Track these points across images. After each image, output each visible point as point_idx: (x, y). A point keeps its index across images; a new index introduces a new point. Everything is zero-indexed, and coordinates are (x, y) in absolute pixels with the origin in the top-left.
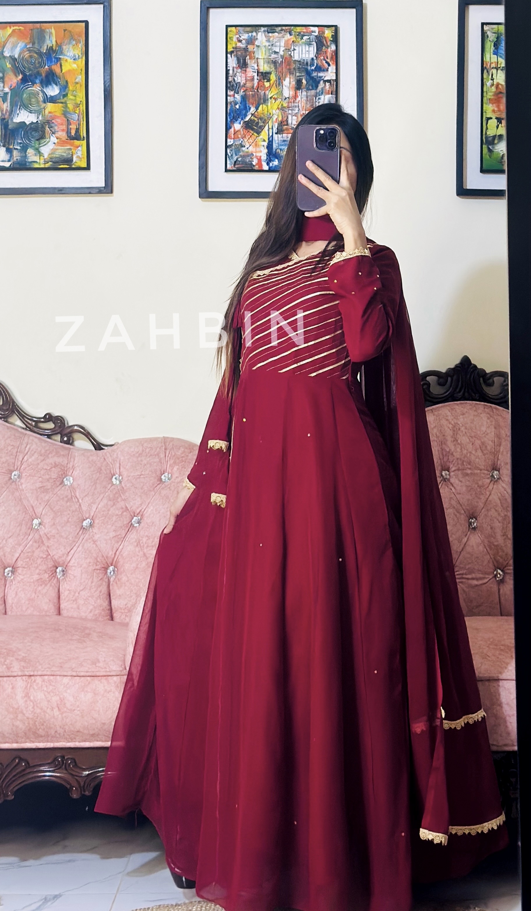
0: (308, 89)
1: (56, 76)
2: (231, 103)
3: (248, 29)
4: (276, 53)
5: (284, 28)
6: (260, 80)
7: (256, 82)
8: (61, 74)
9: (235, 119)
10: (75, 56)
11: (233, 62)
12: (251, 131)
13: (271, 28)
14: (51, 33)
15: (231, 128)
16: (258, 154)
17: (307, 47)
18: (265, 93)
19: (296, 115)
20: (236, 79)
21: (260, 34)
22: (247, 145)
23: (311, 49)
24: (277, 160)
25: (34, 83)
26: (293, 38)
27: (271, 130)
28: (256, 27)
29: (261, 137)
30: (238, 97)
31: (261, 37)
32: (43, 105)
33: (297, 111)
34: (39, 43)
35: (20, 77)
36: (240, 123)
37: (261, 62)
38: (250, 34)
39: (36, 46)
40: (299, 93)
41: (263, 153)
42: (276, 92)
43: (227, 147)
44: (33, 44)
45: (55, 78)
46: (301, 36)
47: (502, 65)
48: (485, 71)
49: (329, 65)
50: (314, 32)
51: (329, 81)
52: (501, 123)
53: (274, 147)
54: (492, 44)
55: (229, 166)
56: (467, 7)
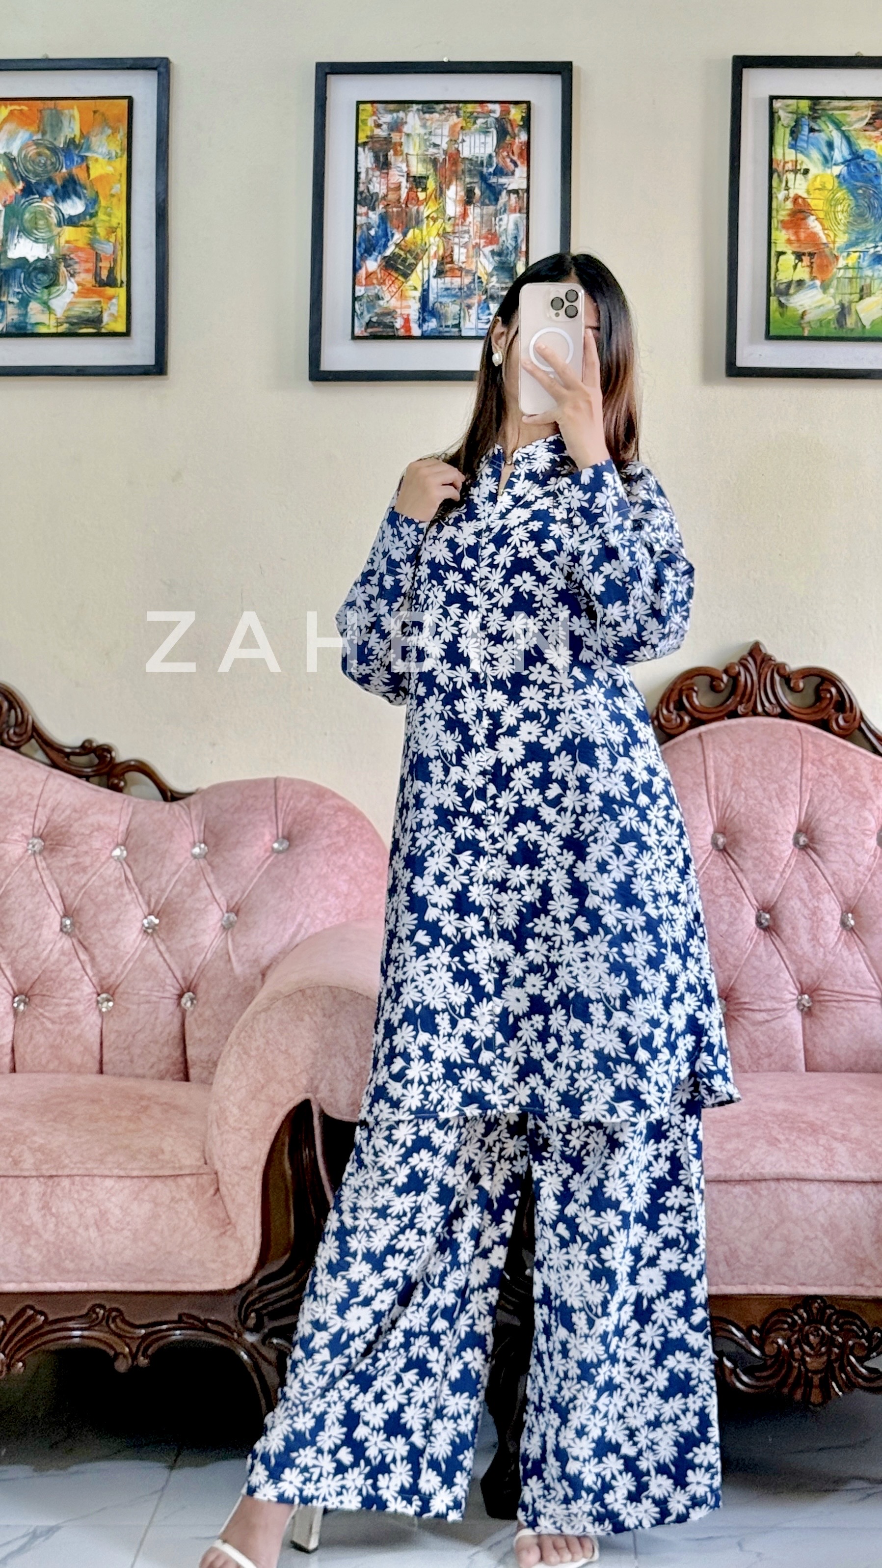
0: (483, 204)
1: (80, 185)
2: (362, 225)
3: (392, 107)
4: (435, 145)
5: (448, 105)
6: (411, 189)
7: (404, 193)
8: (88, 182)
9: (368, 252)
10: (109, 153)
11: (366, 159)
12: (393, 273)
13: (428, 106)
14: (72, 117)
15: (360, 268)
16: (405, 312)
17: (483, 136)
18: (418, 212)
19: (465, 245)
20: (371, 187)
21: (410, 115)
22: (387, 297)
23: (488, 140)
24: (434, 320)
25: (42, 196)
26: (460, 121)
27: (426, 272)
28: (404, 104)
29: (410, 283)
30: (374, 217)
31: (413, 120)
32: (57, 230)
33: (466, 240)
34: (52, 132)
35: (21, 185)
36: (376, 260)
37: (413, 160)
38: (395, 115)
39: (48, 137)
40: (470, 209)
41: (413, 309)
42: (434, 209)
43: (355, 299)
44: (44, 134)
45: (78, 188)
46: (473, 118)
47: (804, 167)
48: (775, 176)
49: (516, 165)
50: (494, 112)
51: (516, 192)
52: (801, 260)
53: (432, 297)
54: (788, 131)
55: (358, 332)
56: (745, 71)
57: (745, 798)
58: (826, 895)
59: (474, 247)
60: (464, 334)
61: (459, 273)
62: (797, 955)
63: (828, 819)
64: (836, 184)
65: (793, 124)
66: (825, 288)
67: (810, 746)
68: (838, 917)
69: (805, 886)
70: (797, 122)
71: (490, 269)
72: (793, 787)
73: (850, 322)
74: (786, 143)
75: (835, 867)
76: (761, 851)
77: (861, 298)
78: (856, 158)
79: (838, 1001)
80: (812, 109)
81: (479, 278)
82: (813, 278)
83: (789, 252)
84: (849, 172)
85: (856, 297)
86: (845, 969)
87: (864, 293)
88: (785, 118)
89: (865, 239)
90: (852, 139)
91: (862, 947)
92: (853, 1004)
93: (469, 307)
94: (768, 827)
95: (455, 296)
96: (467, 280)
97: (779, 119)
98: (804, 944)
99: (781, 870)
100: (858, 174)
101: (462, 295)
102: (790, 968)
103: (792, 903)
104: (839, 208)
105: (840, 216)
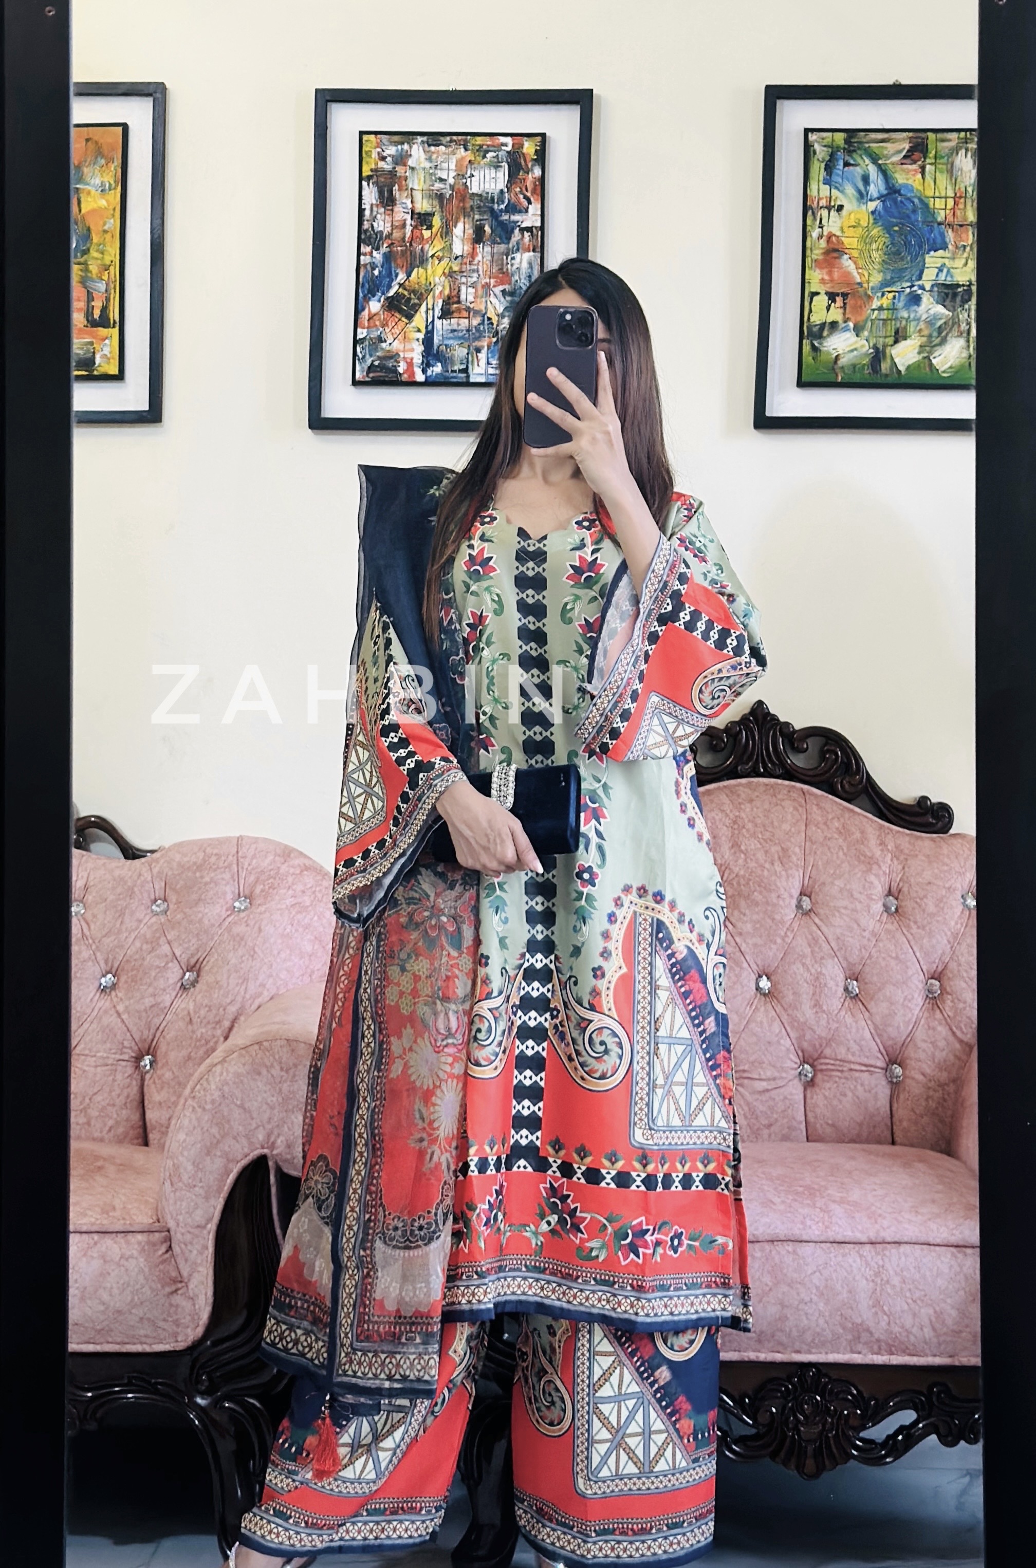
0: (494, 242)
2: (365, 265)
3: (396, 138)
4: (441, 180)
5: (455, 138)
6: (416, 227)
7: (409, 231)
8: (79, 216)
9: (372, 293)
10: (102, 185)
11: (370, 195)
12: (397, 314)
13: (434, 138)
15: (363, 309)
16: (408, 355)
17: (493, 171)
18: (422, 249)
19: (473, 286)
20: (375, 225)
21: (415, 147)
22: (390, 339)
23: (500, 174)
24: (439, 364)
26: (469, 155)
27: (431, 312)
28: (408, 136)
29: (413, 324)
30: (377, 257)
31: (418, 153)
33: (475, 279)
36: (380, 300)
37: (418, 196)
38: (399, 147)
40: (479, 248)
41: (416, 353)
42: (440, 247)
43: (356, 342)
46: (482, 151)
47: (839, 203)
48: (810, 213)
49: (530, 202)
50: (506, 145)
51: (529, 229)
52: (834, 301)
53: (436, 341)
54: (823, 165)
55: (358, 376)
56: (779, 102)
57: (745, 860)
58: (830, 961)
59: (483, 287)
60: (472, 380)
61: (465, 314)
62: (798, 1022)
63: (832, 883)
64: (871, 221)
65: (828, 158)
66: (858, 330)
67: (815, 808)
68: (842, 985)
69: (808, 951)
70: (832, 155)
71: (500, 310)
72: (797, 850)
73: (885, 367)
74: (821, 178)
75: (838, 931)
76: (761, 915)
77: (896, 342)
78: (892, 192)
79: (842, 1071)
80: (847, 141)
81: (489, 319)
82: (845, 322)
83: (823, 292)
84: (885, 207)
85: (890, 340)
86: (849, 1036)
87: (899, 336)
88: (821, 152)
89: (900, 279)
90: (889, 172)
91: (867, 1014)
92: (857, 1074)
93: (478, 350)
94: (770, 891)
95: (462, 338)
96: (475, 322)
97: (815, 153)
98: (807, 1012)
99: (783, 934)
100: (894, 210)
101: (471, 337)
102: (792, 1035)
103: (794, 967)
104: (874, 246)
105: (875, 255)
